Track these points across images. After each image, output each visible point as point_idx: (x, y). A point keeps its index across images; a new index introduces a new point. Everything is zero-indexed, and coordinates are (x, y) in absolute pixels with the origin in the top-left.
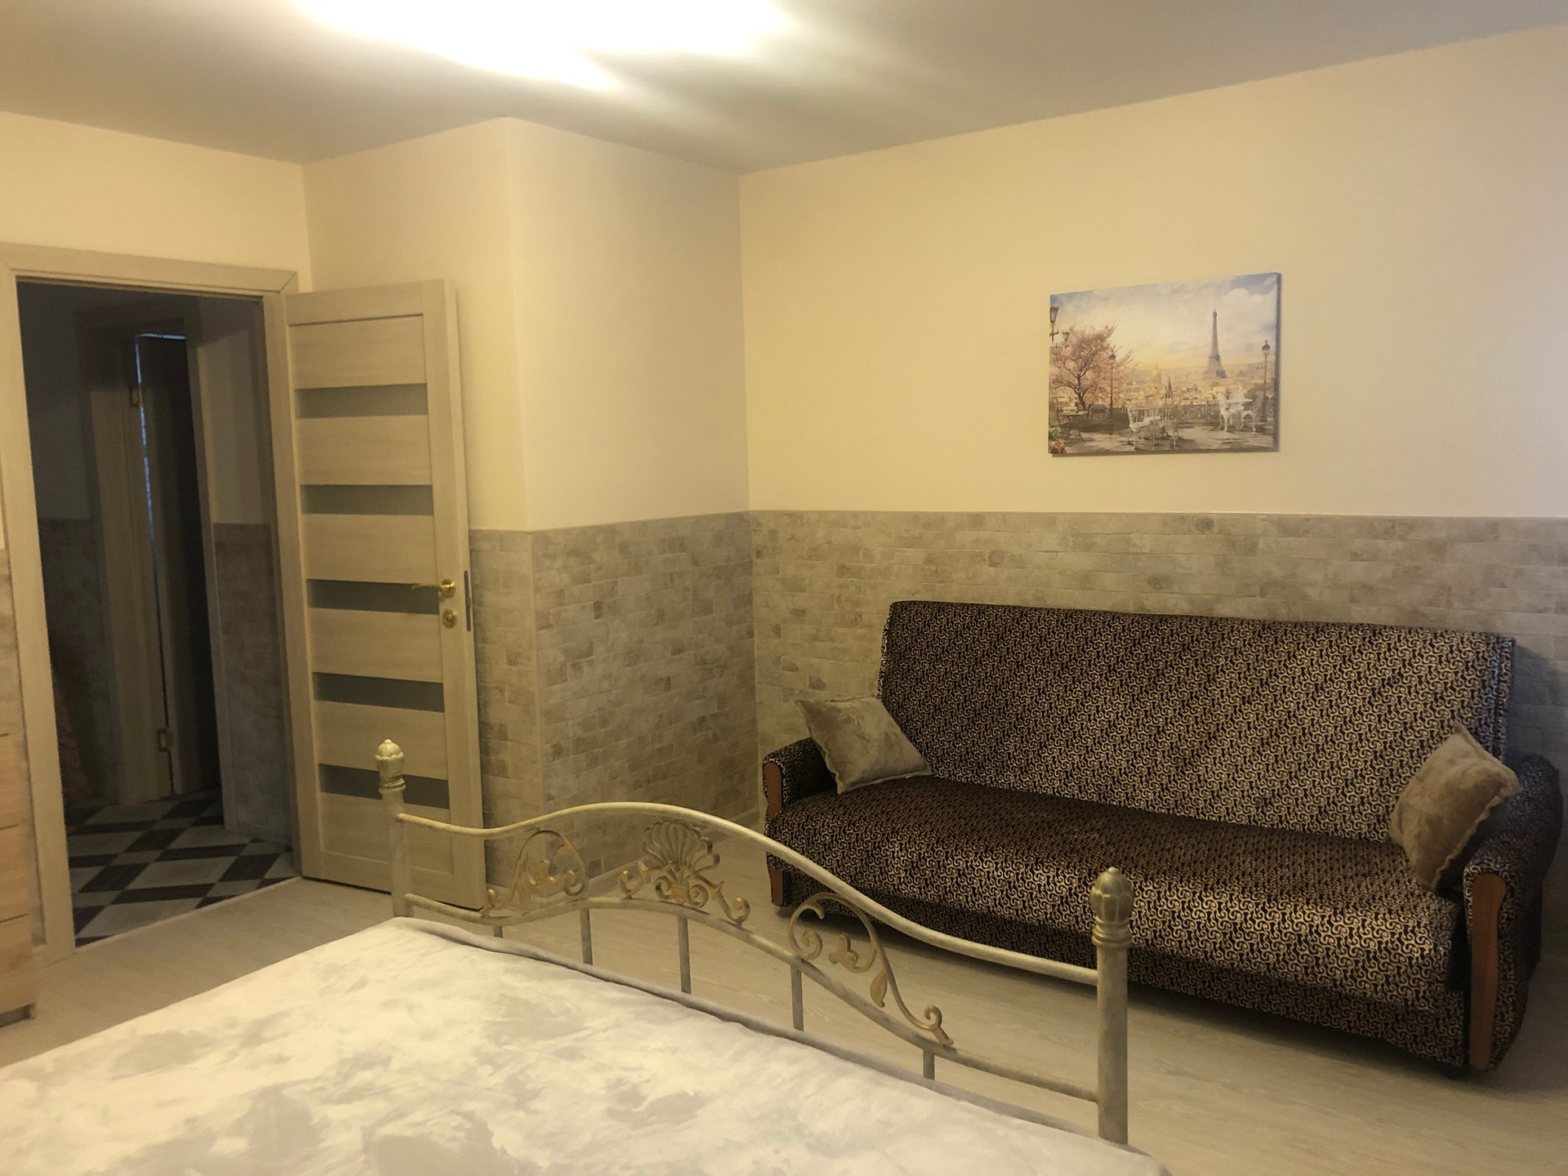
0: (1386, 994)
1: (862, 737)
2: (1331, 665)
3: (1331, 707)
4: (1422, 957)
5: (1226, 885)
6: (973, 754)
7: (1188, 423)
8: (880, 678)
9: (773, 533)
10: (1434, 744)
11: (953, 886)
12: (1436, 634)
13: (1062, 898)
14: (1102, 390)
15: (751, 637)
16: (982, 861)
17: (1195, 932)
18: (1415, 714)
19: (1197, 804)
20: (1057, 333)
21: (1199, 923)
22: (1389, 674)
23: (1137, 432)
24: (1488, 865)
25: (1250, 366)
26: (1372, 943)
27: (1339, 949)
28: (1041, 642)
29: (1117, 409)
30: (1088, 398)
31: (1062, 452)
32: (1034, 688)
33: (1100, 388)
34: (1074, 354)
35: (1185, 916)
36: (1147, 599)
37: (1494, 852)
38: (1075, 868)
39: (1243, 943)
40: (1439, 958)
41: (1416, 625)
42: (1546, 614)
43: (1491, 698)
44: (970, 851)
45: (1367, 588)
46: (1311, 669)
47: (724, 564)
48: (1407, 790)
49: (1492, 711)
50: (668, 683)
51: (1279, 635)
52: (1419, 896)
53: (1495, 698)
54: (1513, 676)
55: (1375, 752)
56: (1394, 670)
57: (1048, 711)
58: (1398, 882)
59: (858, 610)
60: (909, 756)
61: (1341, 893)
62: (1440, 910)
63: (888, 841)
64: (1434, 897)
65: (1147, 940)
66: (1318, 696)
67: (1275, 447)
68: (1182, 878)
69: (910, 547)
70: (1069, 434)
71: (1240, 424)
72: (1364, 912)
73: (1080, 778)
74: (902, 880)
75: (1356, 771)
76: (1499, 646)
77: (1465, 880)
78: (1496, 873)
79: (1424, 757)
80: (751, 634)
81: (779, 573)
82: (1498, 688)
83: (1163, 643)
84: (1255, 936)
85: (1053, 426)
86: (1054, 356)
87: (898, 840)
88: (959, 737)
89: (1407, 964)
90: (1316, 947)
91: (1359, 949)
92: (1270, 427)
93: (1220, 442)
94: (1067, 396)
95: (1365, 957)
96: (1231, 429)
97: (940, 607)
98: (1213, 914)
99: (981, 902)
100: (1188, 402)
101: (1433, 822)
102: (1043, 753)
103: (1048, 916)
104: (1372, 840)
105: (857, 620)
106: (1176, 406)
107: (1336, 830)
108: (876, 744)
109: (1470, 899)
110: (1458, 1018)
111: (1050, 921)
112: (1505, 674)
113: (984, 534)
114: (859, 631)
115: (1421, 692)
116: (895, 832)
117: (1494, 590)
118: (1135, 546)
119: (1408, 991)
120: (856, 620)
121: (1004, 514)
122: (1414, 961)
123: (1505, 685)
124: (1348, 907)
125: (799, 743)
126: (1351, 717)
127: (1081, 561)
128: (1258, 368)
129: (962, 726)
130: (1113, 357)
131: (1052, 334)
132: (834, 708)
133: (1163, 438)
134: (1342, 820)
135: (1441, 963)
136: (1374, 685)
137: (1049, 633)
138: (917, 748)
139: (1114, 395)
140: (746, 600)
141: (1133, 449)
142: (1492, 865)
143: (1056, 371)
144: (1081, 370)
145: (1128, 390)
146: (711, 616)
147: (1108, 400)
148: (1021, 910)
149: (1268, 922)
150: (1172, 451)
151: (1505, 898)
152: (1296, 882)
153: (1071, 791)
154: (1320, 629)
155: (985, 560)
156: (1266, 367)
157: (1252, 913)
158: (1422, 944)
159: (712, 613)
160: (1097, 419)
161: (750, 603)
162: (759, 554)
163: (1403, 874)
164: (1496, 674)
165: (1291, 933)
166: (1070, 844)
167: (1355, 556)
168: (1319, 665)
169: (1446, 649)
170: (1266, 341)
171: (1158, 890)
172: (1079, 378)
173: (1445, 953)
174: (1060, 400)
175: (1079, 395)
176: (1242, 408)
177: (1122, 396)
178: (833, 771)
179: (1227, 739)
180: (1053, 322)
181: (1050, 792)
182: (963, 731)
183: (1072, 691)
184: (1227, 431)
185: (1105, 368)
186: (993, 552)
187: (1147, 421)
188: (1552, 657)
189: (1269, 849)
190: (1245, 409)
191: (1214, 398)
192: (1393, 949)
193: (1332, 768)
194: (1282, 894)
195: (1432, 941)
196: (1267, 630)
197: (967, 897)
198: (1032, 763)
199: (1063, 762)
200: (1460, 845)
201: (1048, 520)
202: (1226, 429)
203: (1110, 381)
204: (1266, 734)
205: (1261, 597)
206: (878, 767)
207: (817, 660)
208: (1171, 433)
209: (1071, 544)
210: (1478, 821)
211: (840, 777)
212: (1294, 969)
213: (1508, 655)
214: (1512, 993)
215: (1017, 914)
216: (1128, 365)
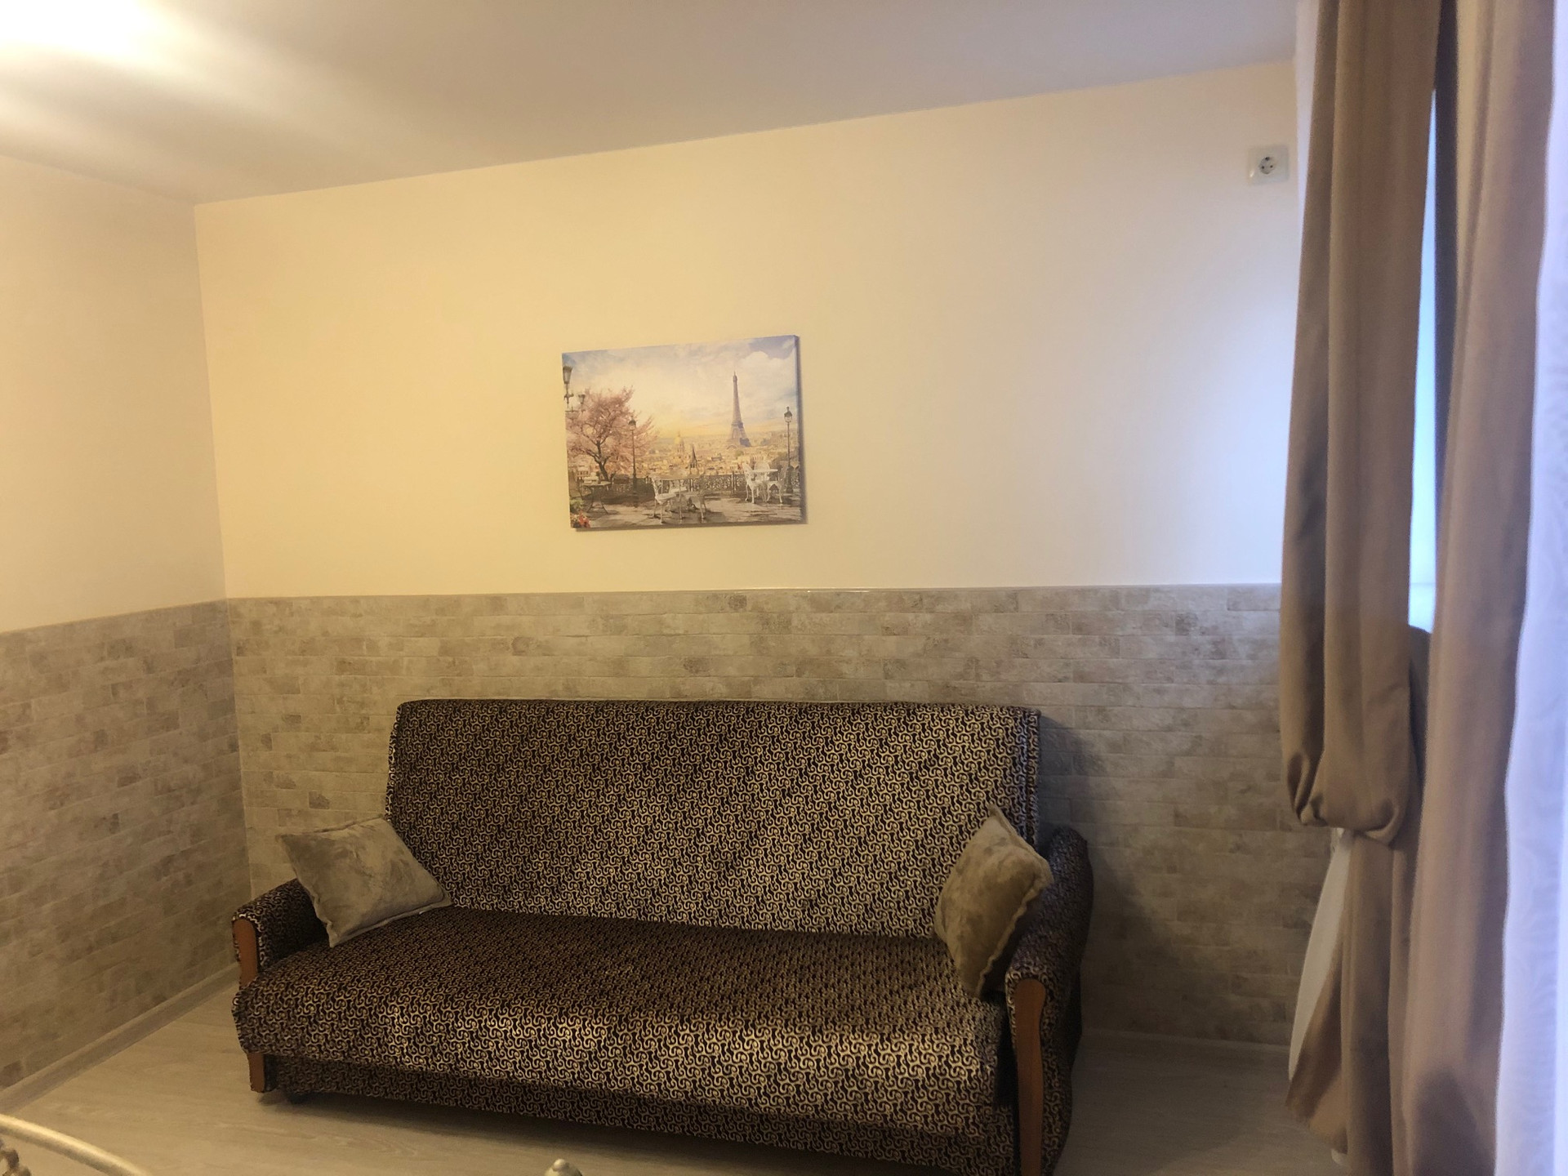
0: (937, 1125)
1: (361, 873)
2: (868, 749)
3: (871, 795)
4: (970, 1079)
5: (768, 1019)
6: (498, 876)
7: (714, 495)
8: (388, 794)
9: (257, 625)
10: (972, 828)
11: (465, 1052)
12: (967, 711)
13: (590, 1053)
14: (624, 459)
15: (235, 750)
16: (498, 1019)
17: (737, 1078)
18: (952, 798)
19: (743, 914)
20: (572, 395)
21: (741, 1067)
22: (925, 756)
23: (663, 505)
24: (1028, 968)
25: (774, 434)
26: (920, 1070)
27: (888, 1081)
28: (570, 741)
29: (641, 479)
30: (610, 466)
31: (585, 526)
32: (563, 796)
33: (622, 457)
34: (591, 418)
35: (726, 1061)
36: (684, 684)
37: (1033, 951)
38: (604, 1016)
39: (789, 1085)
40: (986, 1078)
41: (949, 700)
42: (1066, 684)
43: (1022, 776)
44: (484, 1009)
45: (901, 663)
46: (849, 755)
47: (194, 666)
48: (949, 881)
49: (1024, 790)
50: (114, 823)
51: (816, 720)
52: (965, 1005)
53: (1025, 775)
54: (1040, 750)
55: (917, 841)
56: (929, 752)
57: (579, 820)
58: (944, 991)
59: (364, 712)
60: (422, 886)
61: (887, 1014)
62: (985, 1018)
63: (387, 1005)
64: (979, 1003)
65: (686, 1092)
66: (858, 784)
67: (802, 519)
68: (721, 1015)
69: (421, 637)
70: (592, 507)
71: (767, 495)
72: (911, 1035)
73: (618, 894)
74: (405, 1051)
75: (899, 863)
76: (1028, 721)
77: (1007, 987)
78: (1035, 977)
79: (963, 843)
80: (234, 747)
81: (265, 672)
82: (1028, 765)
83: (699, 735)
84: (801, 1076)
85: (575, 498)
86: (571, 421)
87: (398, 1003)
88: (482, 858)
89: (955, 1089)
90: (864, 1081)
91: (907, 1079)
92: (797, 498)
93: (748, 514)
94: (587, 464)
95: (914, 1087)
96: (758, 501)
97: (456, 707)
98: (755, 1056)
99: (498, 1067)
100: (713, 473)
101: (974, 921)
102: (576, 869)
103: (576, 1076)
104: (918, 936)
105: (362, 725)
106: (702, 477)
107: (884, 929)
108: (379, 878)
109: (1013, 1007)
110: (1009, 1135)
111: (578, 1081)
112: (1034, 750)
113: (505, 619)
114: (366, 737)
115: (956, 774)
116: (395, 993)
117: (1019, 661)
118: (669, 627)
119: (958, 1119)
120: (362, 723)
121: (527, 597)
122: (962, 1085)
123: (1033, 761)
124: (894, 1031)
125: (281, 889)
126: (891, 805)
127: (611, 646)
128: (781, 436)
129: (484, 845)
130: (633, 423)
131: (567, 396)
132: (327, 840)
133: (690, 511)
134: (888, 917)
135: (988, 1083)
136: (911, 768)
137: (578, 731)
138: (434, 875)
139: (636, 464)
140: (226, 706)
141: (659, 522)
142: (1031, 968)
143: (574, 437)
144: (600, 437)
145: (651, 459)
146: (177, 732)
147: (631, 470)
148: (545, 1071)
149: (813, 1059)
150: (700, 525)
151: (1046, 1003)
152: (842, 1005)
153: (608, 909)
154: (856, 710)
155: (508, 649)
156: (789, 436)
157: (796, 1050)
158: (969, 1066)
159: (177, 727)
160: (621, 490)
161: (233, 710)
162: (240, 651)
163: (949, 978)
164: (1025, 750)
165: (837, 1069)
166: (601, 984)
167: (888, 631)
168: (857, 750)
169: (978, 728)
170: (788, 408)
171: (695, 1033)
172: (598, 444)
173: (991, 1072)
174: (580, 469)
175: (600, 463)
176: (768, 478)
177: (645, 465)
178: (324, 919)
179: (770, 835)
180: (567, 383)
181: (585, 913)
182: (485, 851)
183: (605, 796)
184: (755, 503)
185: (626, 435)
186: (517, 639)
187: (672, 492)
188: (1073, 725)
189: (814, 964)
190: (771, 480)
191: (739, 468)
192: (941, 1074)
193: (876, 862)
194: (826, 1023)
195: (978, 1060)
196: (802, 712)
197: (482, 1063)
198: (564, 881)
199: (598, 877)
200: (1001, 945)
201: (575, 601)
202: (753, 501)
203: (631, 450)
204: (808, 829)
205: (799, 676)
206: (382, 906)
207: (317, 773)
208: (698, 505)
209: (601, 627)
210: (1015, 917)
211: (332, 927)
212: (842, 1110)
213: (1035, 730)
214: (1058, 1102)
215: (541, 1077)
216: (649, 432)
